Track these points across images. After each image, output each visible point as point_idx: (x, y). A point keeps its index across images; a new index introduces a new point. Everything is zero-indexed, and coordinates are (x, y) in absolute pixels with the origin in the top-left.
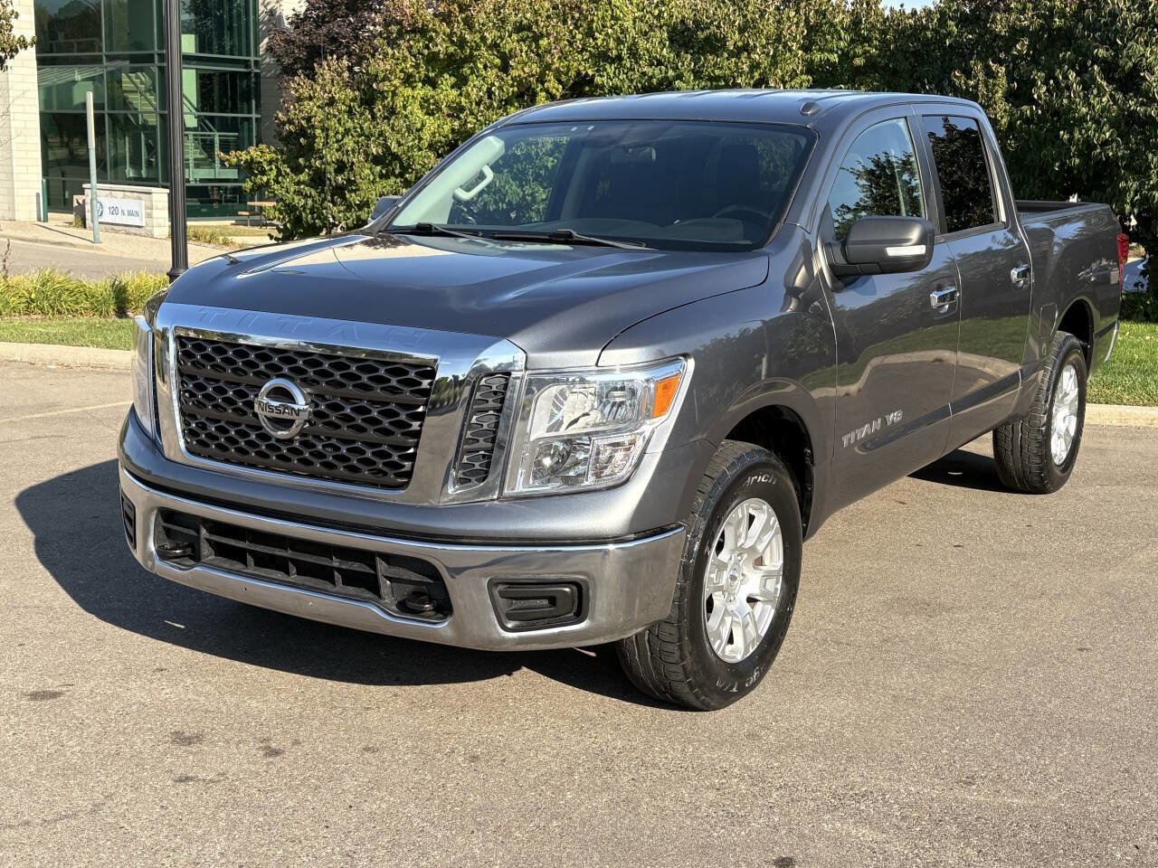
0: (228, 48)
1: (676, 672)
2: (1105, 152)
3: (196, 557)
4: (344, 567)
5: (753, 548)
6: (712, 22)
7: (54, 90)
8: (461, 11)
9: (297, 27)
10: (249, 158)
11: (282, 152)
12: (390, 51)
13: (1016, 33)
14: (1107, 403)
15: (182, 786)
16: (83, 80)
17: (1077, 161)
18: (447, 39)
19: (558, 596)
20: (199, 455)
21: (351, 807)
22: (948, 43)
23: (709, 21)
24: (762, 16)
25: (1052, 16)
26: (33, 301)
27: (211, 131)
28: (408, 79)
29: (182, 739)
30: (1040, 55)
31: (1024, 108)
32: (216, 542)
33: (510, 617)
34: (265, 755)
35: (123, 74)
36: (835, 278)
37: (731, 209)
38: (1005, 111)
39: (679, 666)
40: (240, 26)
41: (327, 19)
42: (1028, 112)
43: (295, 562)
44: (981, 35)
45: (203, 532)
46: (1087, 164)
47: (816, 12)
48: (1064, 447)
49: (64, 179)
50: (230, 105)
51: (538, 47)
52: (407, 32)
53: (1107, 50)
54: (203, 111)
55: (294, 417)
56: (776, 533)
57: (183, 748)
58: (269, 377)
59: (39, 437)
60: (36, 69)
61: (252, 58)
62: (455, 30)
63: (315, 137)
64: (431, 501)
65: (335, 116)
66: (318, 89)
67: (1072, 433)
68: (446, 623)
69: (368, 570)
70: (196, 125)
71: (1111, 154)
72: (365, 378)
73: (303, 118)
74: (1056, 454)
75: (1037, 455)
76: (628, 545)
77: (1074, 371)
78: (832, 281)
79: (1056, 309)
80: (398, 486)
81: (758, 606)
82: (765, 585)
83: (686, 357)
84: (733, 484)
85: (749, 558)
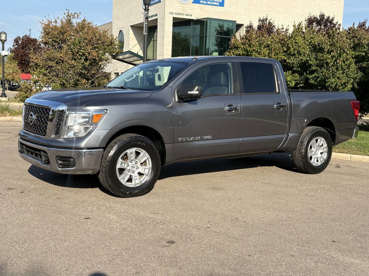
19: (69, 161)
32: (26, 149)
55: (32, 120)
56: (148, 158)
58: (31, 112)
64: (49, 138)
68: (50, 166)
74: (314, 162)
75: (302, 161)
76: (84, 150)
77: (324, 139)
78: (178, 100)
79: (305, 119)
80: (45, 135)
81: (144, 176)
82: (144, 171)
83: (107, 110)
84: (128, 143)
85: (139, 163)
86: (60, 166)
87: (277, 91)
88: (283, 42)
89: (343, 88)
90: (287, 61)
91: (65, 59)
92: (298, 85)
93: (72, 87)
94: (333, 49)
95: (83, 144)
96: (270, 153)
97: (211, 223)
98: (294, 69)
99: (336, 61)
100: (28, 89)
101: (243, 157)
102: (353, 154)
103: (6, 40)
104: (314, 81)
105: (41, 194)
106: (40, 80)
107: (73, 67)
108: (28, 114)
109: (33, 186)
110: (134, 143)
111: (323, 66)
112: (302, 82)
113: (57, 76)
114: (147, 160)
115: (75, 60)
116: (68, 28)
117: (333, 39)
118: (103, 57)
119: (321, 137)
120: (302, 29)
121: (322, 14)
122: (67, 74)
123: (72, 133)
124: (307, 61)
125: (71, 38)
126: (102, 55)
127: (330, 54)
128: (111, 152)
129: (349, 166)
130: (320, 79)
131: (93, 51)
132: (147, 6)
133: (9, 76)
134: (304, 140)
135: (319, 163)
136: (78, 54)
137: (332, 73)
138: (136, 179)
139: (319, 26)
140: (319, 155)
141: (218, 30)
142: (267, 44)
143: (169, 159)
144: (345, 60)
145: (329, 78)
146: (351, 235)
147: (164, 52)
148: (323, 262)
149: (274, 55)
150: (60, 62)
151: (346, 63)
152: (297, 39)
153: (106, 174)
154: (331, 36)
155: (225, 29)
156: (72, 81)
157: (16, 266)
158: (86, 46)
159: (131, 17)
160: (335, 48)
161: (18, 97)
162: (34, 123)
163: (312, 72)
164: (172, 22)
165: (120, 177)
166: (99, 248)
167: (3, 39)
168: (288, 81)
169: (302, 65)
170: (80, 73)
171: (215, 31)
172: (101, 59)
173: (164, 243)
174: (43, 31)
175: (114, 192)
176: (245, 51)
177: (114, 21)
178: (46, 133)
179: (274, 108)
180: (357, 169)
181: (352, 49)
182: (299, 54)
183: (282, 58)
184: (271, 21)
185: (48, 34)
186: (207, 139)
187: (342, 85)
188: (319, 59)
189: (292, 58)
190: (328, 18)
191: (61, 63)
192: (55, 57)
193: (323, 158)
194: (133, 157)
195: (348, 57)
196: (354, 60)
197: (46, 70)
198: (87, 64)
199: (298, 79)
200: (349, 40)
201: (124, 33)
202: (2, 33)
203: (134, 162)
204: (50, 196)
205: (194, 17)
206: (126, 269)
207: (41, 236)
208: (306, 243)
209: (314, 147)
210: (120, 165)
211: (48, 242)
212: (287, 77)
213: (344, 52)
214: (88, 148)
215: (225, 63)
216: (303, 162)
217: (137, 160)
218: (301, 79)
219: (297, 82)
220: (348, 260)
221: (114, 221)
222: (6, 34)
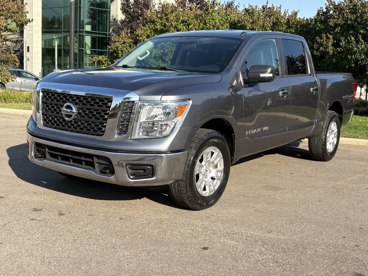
0: (101, 30)
1: (185, 197)
2: (362, 63)
3: (45, 157)
4: (85, 160)
5: (213, 162)
6: (243, 21)
7: (47, 41)
8: (165, 16)
9: (122, 24)
10: (99, 59)
11: (109, 58)
12: (143, 28)
13: (336, 25)
14: (353, 138)
15: (32, 221)
16: (56, 38)
17: (354, 65)
18: (160, 24)
19: (146, 169)
20: (47, 127)
21: (80, 229)
22: (317, 29)
23: (242, 21)
24: (258, 19)
25: (347, 20)
26: (28, 99)
27: (94, 55)
28: (148, 36)
29: (36, 210)
30: (344, 32)
31: (338, 49)
32: (50, 153)
33: (132, 175)
34: (59, 215)
35: (68, 37)
36: (245, 84)
37: (218, 63)
38: (332, 49)
39: (186, 195)
40: (104, 23)
41: (131, 21)
42: (339, 50)
43: (72, 158)
44: (326, 26)
45: (47, 149)
46: (357, 67)
47: (276, 18)
48: (332, 147)
49: (49, 68)
50: (101, 47)
51: (189, 28)
52: (149, 22)
53: (364, 31)
54: (92, 49)
55: (72, 114)
56: (221, 158)
57: (36, 212)
58: (66, 102)
59: (19, 134)
60: (41, 34)
61: (108, 33)
62: (163, 22)
63: (119, 53)
64: (110, 139)
65: (125, 47)
66: (121, 39)
67: (335, 143)
68: (113, 177)
69: (91, 160)
70: (90, 53)
71: (364, 63)
72: (92, 103)
73: (115, 48)
74: (329, 149)
75: (321, 148)
77: (336, 123)
79: (328, 103)
80: (101, 135)
82: (217, 174)
83: (190, 100)
84: (207, 141)
85: (212, 165)
86: (131, 177)
87: (309, 72)
135: (332, 150)
138: (211, 185)
140: (331, 141)
141: (91, 1)
143: (236, 157)
165: (197, 184)
178: (103, 131)
179: (311, 92)
186: (265, 131)
194: (208, 158)
210: (198, 170)
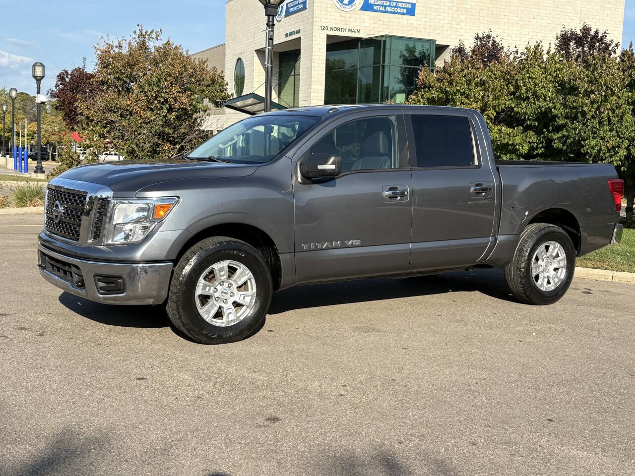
19: (115, 282)
33: (103, 289)
36: (305, 179)
56: (251, 278)
64: (84, 245)
68: (84, 290)
69: (70, 270)
74: (542, 285)
75: (520, 283)
76: (140, 265)
77: (559, 245)
78: (302, 179)
79: (526, 210)
80: (77, 240)
81: (244, 308)
82: (244, 299)
83: (178, 197)
84: (216, 252)
85: (235, 286)
86: (102, 291)
87: (476, 163)
88: (507, 78)
89: (611, 157)
90: (515, 109)
91: (136, 109)
92: (534, 152)
93: (147, 156)
94: (593, 88)
95: (139, 255)
96: (467, 269)
97: (348, 388)
98: (527, 124)
99: (598, 108)
100: (73, 159)
101: (419, 275)
102: (617, 271)
103: (43, 77)
104: (561, 145)
105: (71, 338)
106: (93, 144)
107: (149, 122)
108: (53, 204)
109: (61, 324)
110: (225, 252)
111: (576, 118)
112: (541, 145)
113: (122, 137)
114: (249, 282)
115: (152, 110)
116: (140, 56)
117: (593, 71)
118: (199, 106)
119: (555, 242)
120: (541, 54)
121: (586, 26)
122: (139, 134)
123: (121, 236)
124: (549, 110)
125: (145, 74)
126: (198, 102)
127: (589, 97)
128: (185, 268)
129: (607, 291)
130: (572, 140)
131: (181, 95)
132: (271, 18)
133: (53, 136)
134: (524, 246)
135: (552, 287)
136: (156, 99)
137: (592, 129)
138: (230, 313)
139: (581, 48)
140: (552, 273)
141: (404, 56)
142: (481, 80)
143: (287, 279)
144: (614, 107)
145: (587, 139)
146: (582, 409)
147: (312, 94)
148: (524, 455)
149: (493, 99)
150: (127, 115)
151: (617, 112)
152: (532, 71)
153: (177, 305)
154: (590, 65)
155: (417, 55)
156: (147, 146)
157: (8, 456)
158: (171, 87)
159: (256, 35)
160: (598, 88)
161: (56, 173)
162: (61, 219)
163: (558, 129)
164: (326, 42)
165: (201, 309)
166: (150, 429)
167: (38, 75)
168: (517, 144)
169: (540, 116)
170: (160, 132)
171: (400, 57)
172: (197, 109)
173: (261, 421)
174: (99, 61)
175: (192, 335)
176: (442, 92)
177: (227, 43)
178: (78, 235)
179: (471, 193)
180: (620, 297)
181: (628, 87)
182: (536, 96)
183: (507, 104)
184: (497, 40)
185: (106, 67)
186: (352, 246)
187: (609, 151)
188: (570, 107)
189: (523, 105)
190: (597, 33)
191: (129, 116)
192: (118, 106)
193: (558, 278)
194: (223, 275)
195: (620, 102)
196: (631, 107)
197: (105, 127)
198: (172, 117)
199: (535, 140)
200: (622, 74)
201: (245, 63)
202: (37, 64)
203: (226, 284)
204: (86, 341)
205: (363, 35)
206: (189, 464)
207: (60, 407)
208: (501, 422)
209: (543, 259)
210: (202, 289)
211: (68, 417)
212: (514, 136)
213: (613, 93)
214: (147, 262)
215: (385, 116)
216: (523, 284)
217: (232, 282)
218: (540, 140)
219: (533, 146)
220: (567, 450)
221: (186, 383)
222: (44, 66)
